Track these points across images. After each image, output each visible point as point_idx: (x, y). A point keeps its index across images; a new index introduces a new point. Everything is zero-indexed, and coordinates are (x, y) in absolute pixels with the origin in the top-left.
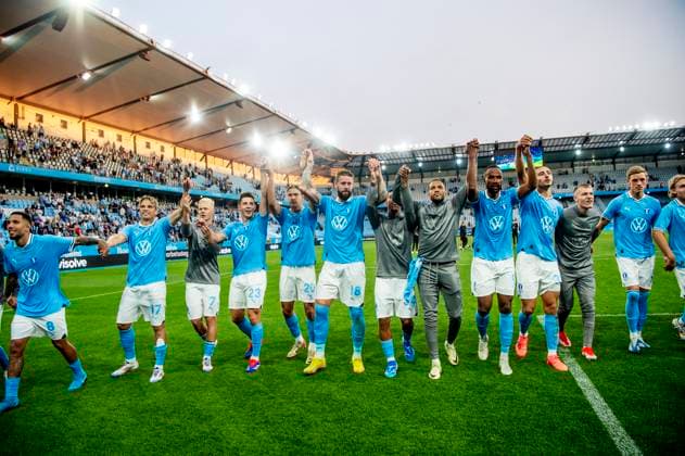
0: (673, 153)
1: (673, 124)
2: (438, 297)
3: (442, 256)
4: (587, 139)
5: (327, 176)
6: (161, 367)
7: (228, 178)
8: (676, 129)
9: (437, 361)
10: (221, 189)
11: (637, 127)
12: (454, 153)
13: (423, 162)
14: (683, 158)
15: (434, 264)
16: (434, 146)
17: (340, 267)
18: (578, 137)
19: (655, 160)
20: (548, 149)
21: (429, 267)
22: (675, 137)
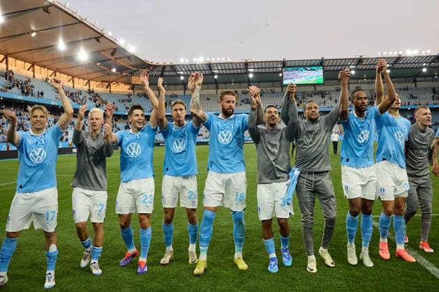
0: (429, 76)
1: (429, 52)
2: (314, 202)
3: (317, 166)
4: (360, 61)
5: (129, 83)
6: (53, 272)
7: (29, 80)
8: (431, 56)
9: (313, 257)
10: (23, 92)
11: (401, 53)
12: (247, 68)
13: (219, 74)
14: (437, 80)
15: (310, 173)
16: (229, 60)
17: (226, 176)
18: (354, 59)
19: (415, 82)
20: (328, 68)
21: (306, 176)
22: (430, 63)
